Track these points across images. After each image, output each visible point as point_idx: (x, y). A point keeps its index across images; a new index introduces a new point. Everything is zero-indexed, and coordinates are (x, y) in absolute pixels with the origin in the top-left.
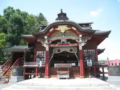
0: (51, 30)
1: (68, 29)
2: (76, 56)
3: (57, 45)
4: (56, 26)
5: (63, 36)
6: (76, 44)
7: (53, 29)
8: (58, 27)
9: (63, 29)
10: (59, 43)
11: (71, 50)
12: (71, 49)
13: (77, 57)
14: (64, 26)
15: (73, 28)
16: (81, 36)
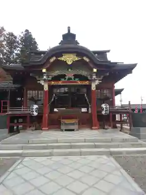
0: (52, 60)
1: (77, 59)
3: (60, 83)
5: (70, 70)
6: (87, 83)
7: (54, 58)
8: (62, 56)
9: (69, 59)
10: (63, 80)
15: (85, 58)
16: (95, 70)
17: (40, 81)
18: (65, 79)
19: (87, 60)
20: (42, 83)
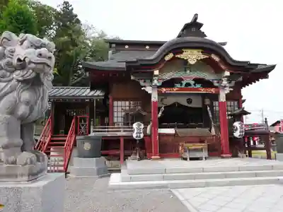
0: (167, 58)
1: (202, 57)
2: (210, 113)
3: (175, 90)
4: (179, 51)
5: (188, 72)
6: (213, 90)
7: (171, 55)
8: (182, 53)
9: (192, 56)
10: (178, 85)
11: (189, 101)
12: (189, 99)
13: (211, 116)
14: (195, 52)
15: (213, 56)
16: (227, 73)
17: (145, 87)
18: (181, 84)
19: (217, 59)
20: (149, 90)
